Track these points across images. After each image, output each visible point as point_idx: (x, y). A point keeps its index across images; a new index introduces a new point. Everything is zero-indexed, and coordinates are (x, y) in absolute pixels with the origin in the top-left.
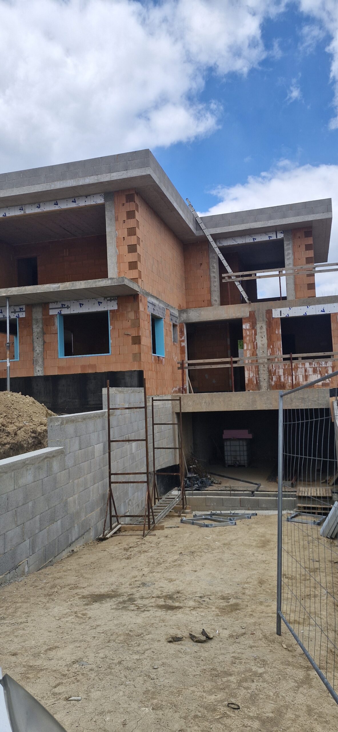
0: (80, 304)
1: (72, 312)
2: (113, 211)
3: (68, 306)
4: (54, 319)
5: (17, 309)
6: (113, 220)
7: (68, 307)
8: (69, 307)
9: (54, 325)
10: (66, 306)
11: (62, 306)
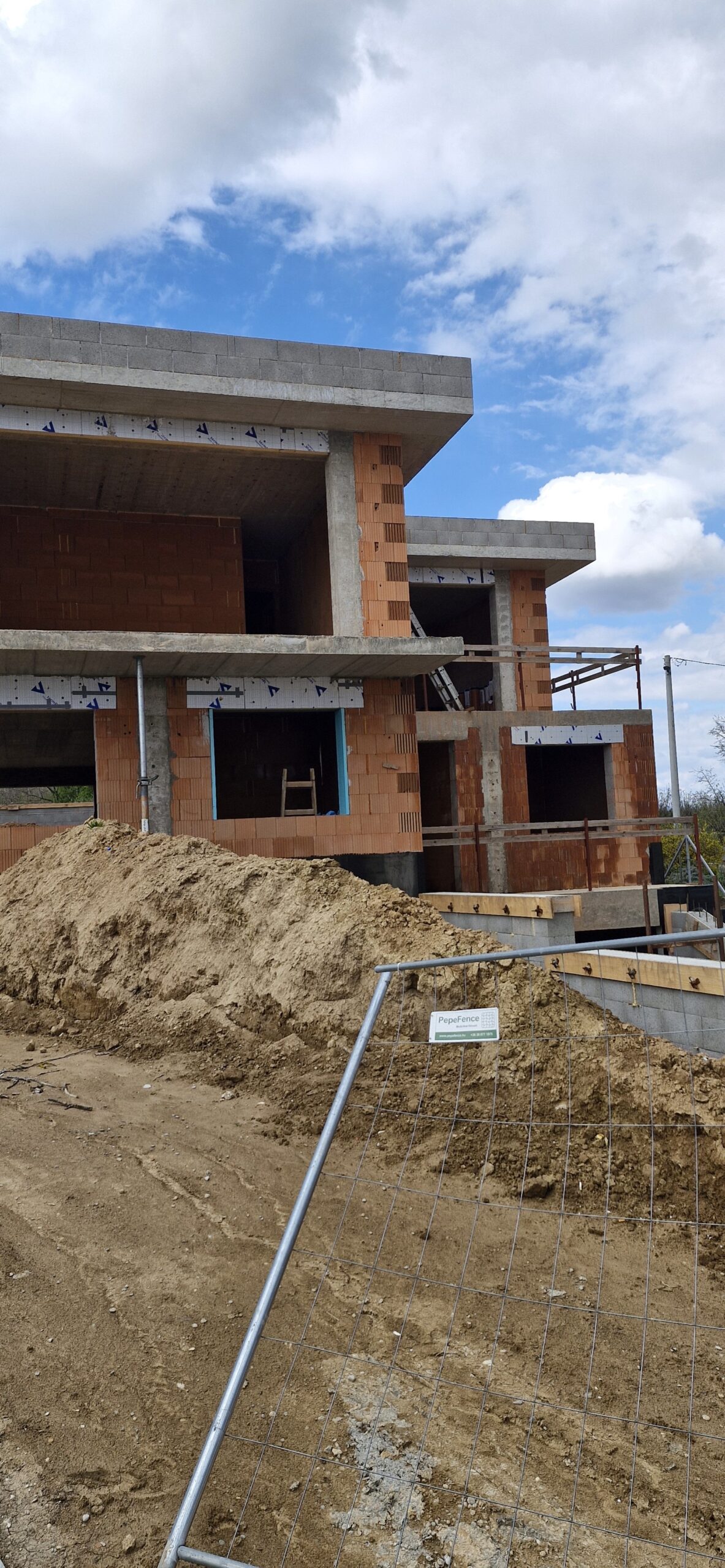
0: (271, 688)
1: (250, 706)
2: (352, 477)
3: (237, 689)
4: (200, 720)
5: (92, 685)
6: (350, 498)
7: (238, 693)
8: (242, 693)
9: (200, 734)
10: (232, 689)
11: (223, 689)
